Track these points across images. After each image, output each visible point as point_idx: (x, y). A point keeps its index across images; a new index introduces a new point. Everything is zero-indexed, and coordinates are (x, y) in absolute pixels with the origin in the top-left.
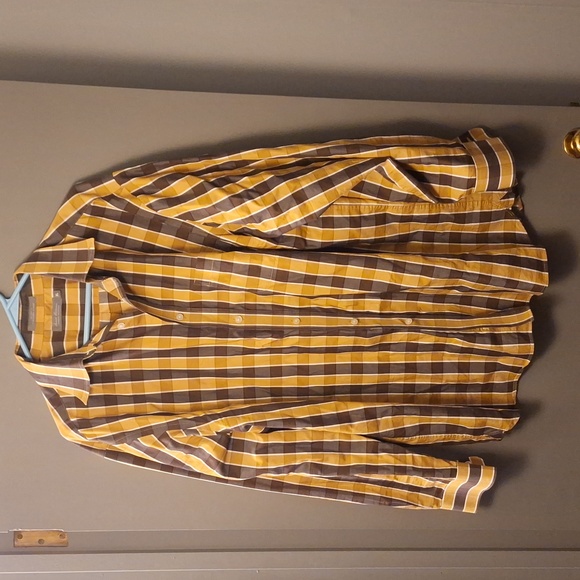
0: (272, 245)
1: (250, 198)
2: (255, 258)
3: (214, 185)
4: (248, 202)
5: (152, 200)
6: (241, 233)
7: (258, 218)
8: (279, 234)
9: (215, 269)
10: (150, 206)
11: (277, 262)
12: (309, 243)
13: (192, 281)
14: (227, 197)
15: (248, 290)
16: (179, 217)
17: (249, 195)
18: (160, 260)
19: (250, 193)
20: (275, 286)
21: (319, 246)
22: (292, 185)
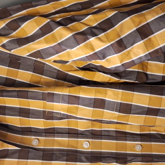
0: (115, 79)
1: (94, 35)
2: (99, 92)
3: (59, 24)
4: (92, 39)
5: (5, 41)
6: (87, 69)
7: (102, 55)
8: (122, 69)
9: (64, 101)
10: (3, 46)
11: (120, 96)
12: (150, 77)
13: (44, 112)
14: (71, 35)
15: (94, 121)
16: (31, 55)
17: (92, 32)
18: (15, 94)
19: (94, 30)
20: (118, 117)
21: (160, 80)
22: (137, 20)
